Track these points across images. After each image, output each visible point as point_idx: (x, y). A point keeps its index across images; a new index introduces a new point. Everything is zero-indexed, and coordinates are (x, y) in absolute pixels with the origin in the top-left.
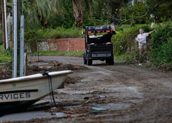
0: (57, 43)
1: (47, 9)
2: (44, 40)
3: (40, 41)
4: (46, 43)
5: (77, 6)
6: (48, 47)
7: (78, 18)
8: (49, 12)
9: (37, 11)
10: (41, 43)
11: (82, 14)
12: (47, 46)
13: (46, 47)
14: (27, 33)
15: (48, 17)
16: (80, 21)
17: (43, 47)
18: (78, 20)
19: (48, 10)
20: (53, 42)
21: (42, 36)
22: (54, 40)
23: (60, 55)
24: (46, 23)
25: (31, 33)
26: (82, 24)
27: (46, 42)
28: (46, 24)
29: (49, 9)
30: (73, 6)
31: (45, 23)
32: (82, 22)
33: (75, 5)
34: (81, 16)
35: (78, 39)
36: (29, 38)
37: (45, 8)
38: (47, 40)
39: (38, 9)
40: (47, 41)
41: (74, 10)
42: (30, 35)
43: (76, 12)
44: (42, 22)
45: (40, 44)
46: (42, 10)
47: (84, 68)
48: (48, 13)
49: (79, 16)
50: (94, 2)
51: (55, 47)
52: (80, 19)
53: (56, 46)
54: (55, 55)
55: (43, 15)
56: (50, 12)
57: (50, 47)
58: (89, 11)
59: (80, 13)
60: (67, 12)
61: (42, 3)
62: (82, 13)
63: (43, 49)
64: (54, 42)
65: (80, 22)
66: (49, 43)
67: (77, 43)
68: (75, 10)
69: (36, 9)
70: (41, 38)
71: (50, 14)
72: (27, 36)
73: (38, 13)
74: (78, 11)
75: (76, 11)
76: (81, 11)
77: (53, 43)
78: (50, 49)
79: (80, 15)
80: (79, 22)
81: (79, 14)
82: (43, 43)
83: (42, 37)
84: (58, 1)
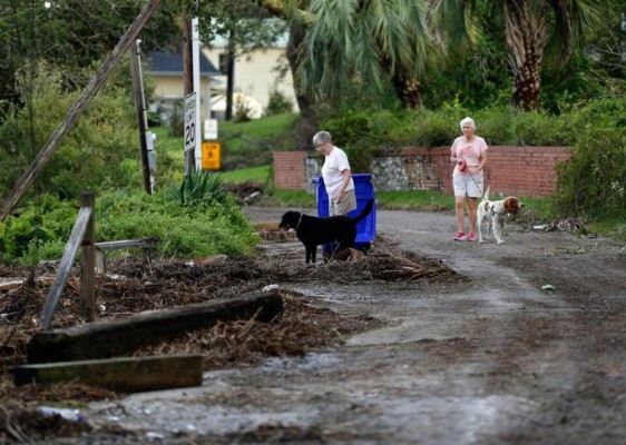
0: (435, 162)
1: (415, 36)
2: (391, 148)
3: (379, 155)
4: (399, 163)
5: (519, 23)
6: (406, 178)
7: (521, 69)
8: (423, 45)
9: (379, 42)
10: (384, 161)
11: (538, 57)
12: (400, 174)
13: (398, 176)
14: (339, 121)
15: (420, 65)
16: (532, 81)
17: (390, 175)
18: (522, 79)
19: (420, 39)
20: (420, 158)
21: (386, 133)
22: (423, 150)
23: (437, 210)
24: (413, 85)
25: (352, 123)
26: (537, 92)
27: (398, 160)
28: (414, 92)
29: (424, 36)
30: (506, 25)
31: (410, 89)
32: (537, 85)
33: (514, 19)
34: (534, 62)
35: (505, 148)
36: (345, 142)
37: (409, 30)
38: (400, 151)
39: (384, 34)
40: (402, 153)
41: (509, 41)
42: (349, 130)
43: (516, 49)
44: (398, 84)
45: (378, 164)
46: (395, 38)
47: (441, 272)
48: (418, 49)
49: (526, 64)
50: (586, 9)
51: (428, 178)
52: (531, 72)
53: (431, 175)
54: (423, 207)
55: (401, 56)
56: (427, 46)
57: (410, 178)
58: (566, 43)
59: (530, 51)
60: (494, 48)
61: (397, 12)
62: (539, 52)
63: (389, 183)
64: (424, 156)
65: (532, 85)
66: (406, 162)
67: (501, 166)
68: (512, 39)
69: (373, 34)
70: (381, 141)
71: (427, 52)
72: (337, 133)
73: (381, 47)
74: (525, 44)
75: (517, 45)
76: (536, 46)
77: (419, 161)
78: (411, 184)
79: (531, 60)
80: (528, 86)
81: (526, 56)
82: (390, 161)
83: (385, 137)
84: (446, 5)
